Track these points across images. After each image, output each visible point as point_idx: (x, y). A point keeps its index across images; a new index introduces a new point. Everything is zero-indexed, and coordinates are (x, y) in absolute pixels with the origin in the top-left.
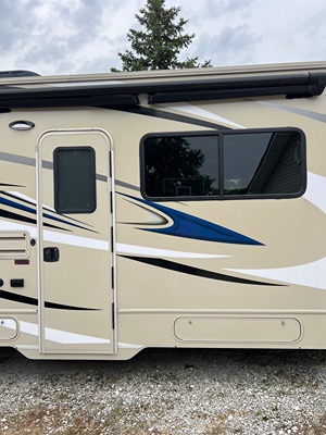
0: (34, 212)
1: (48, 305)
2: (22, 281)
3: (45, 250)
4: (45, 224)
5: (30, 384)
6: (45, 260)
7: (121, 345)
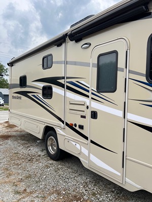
0: (88, 91)
1: (92, 142)
2: (83, 126)
3: (92, 112)
4: (92, 98)
5: (87, 179)
6: (91, 117)
7: (127, 180)
